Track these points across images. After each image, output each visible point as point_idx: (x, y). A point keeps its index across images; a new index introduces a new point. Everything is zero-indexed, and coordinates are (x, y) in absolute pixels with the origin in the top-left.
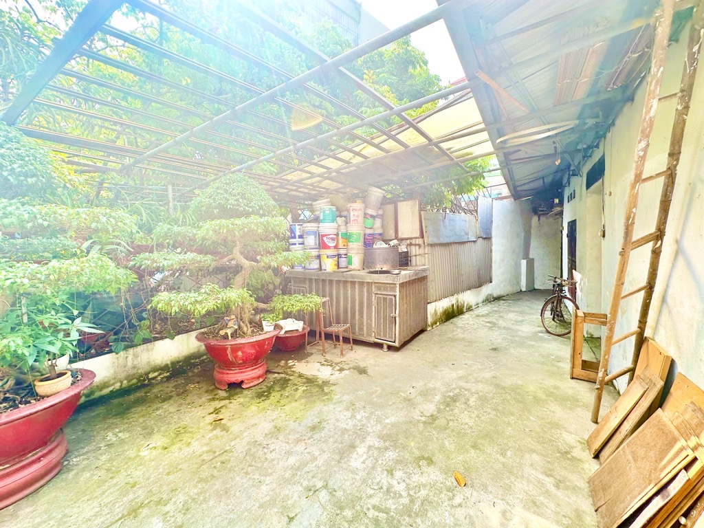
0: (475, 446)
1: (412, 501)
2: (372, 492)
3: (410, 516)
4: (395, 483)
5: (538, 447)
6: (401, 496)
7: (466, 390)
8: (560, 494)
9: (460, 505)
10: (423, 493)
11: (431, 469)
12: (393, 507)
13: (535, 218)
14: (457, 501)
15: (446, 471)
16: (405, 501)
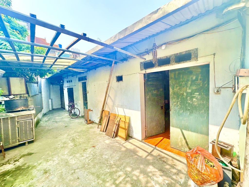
0: (89, 142)
1: (92, 154)
2: (85, 160)
3: (95, 156)
4: (86, 156)
5: (96, 136)
6: (90, 156)
7: (73, 137)
8: (105, 138)
9: (98, 148)
10: (92, 152)
11: (88, 150)
12: (91, 157)
13: (51, 86)
14: (97, 148)
15: (90, 148)
16: (91, 155)
